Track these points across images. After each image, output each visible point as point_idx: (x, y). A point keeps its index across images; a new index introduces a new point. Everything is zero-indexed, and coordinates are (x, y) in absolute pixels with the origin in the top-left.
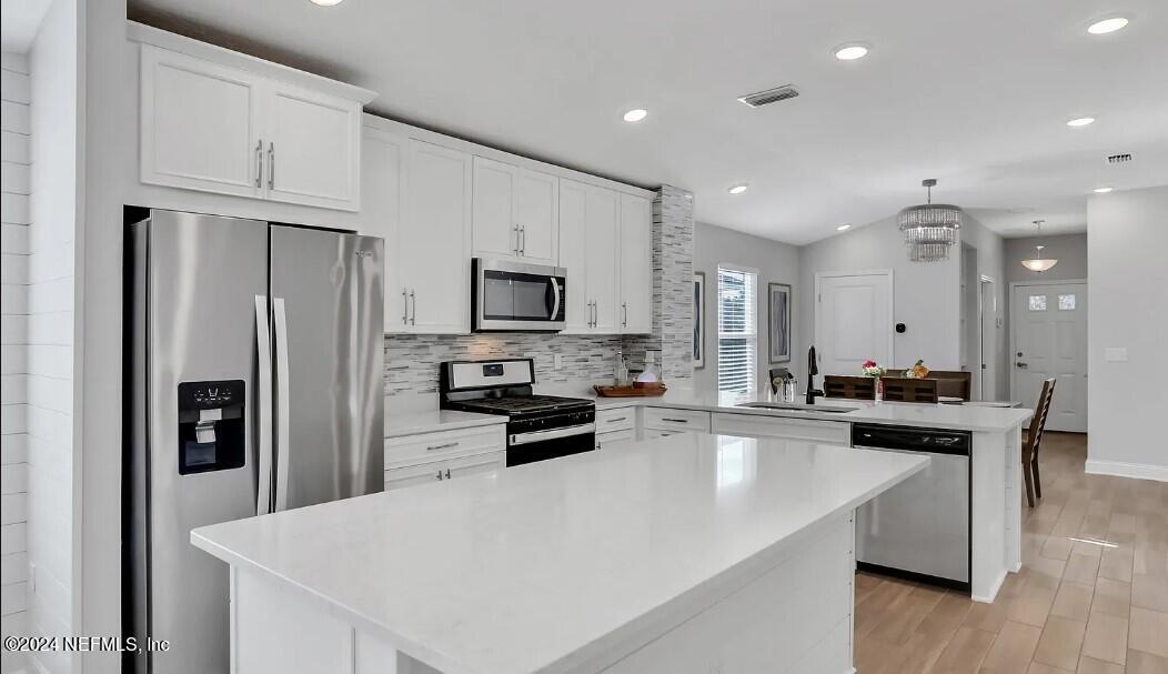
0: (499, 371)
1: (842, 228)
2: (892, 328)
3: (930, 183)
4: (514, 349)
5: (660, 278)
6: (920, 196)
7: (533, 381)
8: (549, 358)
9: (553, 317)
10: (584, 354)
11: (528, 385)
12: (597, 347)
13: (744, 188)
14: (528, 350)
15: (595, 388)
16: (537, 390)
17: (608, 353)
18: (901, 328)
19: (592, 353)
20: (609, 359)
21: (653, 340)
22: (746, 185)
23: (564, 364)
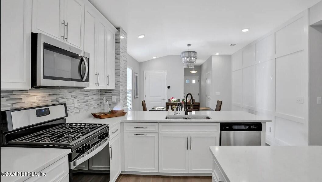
0: (47, 112)
1: (155, 58)
2: (166, 87)
3: (189, 45)
4: (54, 98)
5: (119, 66)
6: (187, 49)
7: (67, 116)
8: (72, 102)
9: (84, 80)
10: (86, 98)
11: (63, 118)
12: (91, 95)
13: (143, 36)
14: (62, 98)
15: (92, 114)
16: (68, 120)
17: (95, 97)
18: (169, 87)
19: (90, 97)
20: (96, 100)
21: (116, 92)
22: (144, 35)
23: (79, 104)
